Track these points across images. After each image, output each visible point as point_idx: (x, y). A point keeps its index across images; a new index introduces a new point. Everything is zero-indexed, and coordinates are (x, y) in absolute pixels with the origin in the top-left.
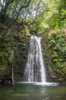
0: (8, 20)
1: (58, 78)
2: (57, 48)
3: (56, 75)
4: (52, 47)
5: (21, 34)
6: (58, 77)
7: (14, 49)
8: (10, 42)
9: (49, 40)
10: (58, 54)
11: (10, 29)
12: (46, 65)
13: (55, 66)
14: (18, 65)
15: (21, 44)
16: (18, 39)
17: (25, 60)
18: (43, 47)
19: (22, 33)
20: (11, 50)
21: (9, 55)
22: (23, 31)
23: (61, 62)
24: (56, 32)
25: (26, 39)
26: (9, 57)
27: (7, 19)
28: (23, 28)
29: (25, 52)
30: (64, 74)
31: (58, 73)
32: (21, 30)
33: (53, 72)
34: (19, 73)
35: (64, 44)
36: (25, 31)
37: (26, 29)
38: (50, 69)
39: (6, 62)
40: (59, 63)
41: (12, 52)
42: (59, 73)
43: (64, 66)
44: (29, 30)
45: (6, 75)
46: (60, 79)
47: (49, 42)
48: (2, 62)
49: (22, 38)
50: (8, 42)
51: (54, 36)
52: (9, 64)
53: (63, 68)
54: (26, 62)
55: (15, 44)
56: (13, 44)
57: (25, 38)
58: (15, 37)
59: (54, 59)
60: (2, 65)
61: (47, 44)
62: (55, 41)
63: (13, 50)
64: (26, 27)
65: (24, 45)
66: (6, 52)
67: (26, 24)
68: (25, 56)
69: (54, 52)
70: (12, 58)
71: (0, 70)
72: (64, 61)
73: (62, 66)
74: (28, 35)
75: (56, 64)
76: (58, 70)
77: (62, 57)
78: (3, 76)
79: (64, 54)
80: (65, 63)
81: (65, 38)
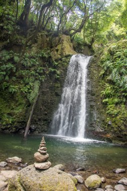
0: (33, 29)
1: (106, 134)
2: (112, 76)
3: (103, 127)
4: (107, 75)
5: (56, 52)
6: (105, 131)
7: (40, 80)
8: (33, 68)
9: (102, 62)
10: (114, 88)
11: (36, 45)
12: (90, 108)
13: (105, 110)
14: (45, 106)
15: (53, 70)
16: (50, 62)
17: (56, 99)
18: (90, 75)
19: (57, 50)
20: (33, 82)
21: (29, 89)
22: (59, 47)
23: (117, 104)
25: (64, 62)
26: (30, 93)
27: (31, 28)
28: (59, 41)
29: (59, 85)
30: (117, 126)
31: (107, 123)
32: (56, 46)
33: (99, 122)
34: (46, 120)
36: (62, 46)
37: (65, 42)
38: (95, 115)
39: (24, 101)
40: (112, 105)
41: (37, 85)
42: (109, 125)
43: (119, 112)
44: (72, 44)
45: (23, 122)
46: (109, 135)
47: (102, 66)
48: (17, 101)
49: (56, 60)
50: (30, 67)
51: (112, 53)
52: (29, 105)
53: (117, 115)
54: (59, 102)
55: (42, 71)
56: (38, 71)
57: (61, 59)
58: (43, 58)
60: (17, 106)
61: (98, 70)
62: (113, 63)
63: (38, 81)
64: (65, 38)
65: (58, 72)
66: (25, 86)
67: (66, 33)
68: (58, 92)
69: (107, 85)
70: (34, 95)
71: (14, 114)
72: (121, 102)
73: (115, 111)
74: (67, 53)
75: (107, 108)
76: (108, 119)
77: (119, 95)
78: (18, 122)
79: (122, 90)
80: (123, 106)
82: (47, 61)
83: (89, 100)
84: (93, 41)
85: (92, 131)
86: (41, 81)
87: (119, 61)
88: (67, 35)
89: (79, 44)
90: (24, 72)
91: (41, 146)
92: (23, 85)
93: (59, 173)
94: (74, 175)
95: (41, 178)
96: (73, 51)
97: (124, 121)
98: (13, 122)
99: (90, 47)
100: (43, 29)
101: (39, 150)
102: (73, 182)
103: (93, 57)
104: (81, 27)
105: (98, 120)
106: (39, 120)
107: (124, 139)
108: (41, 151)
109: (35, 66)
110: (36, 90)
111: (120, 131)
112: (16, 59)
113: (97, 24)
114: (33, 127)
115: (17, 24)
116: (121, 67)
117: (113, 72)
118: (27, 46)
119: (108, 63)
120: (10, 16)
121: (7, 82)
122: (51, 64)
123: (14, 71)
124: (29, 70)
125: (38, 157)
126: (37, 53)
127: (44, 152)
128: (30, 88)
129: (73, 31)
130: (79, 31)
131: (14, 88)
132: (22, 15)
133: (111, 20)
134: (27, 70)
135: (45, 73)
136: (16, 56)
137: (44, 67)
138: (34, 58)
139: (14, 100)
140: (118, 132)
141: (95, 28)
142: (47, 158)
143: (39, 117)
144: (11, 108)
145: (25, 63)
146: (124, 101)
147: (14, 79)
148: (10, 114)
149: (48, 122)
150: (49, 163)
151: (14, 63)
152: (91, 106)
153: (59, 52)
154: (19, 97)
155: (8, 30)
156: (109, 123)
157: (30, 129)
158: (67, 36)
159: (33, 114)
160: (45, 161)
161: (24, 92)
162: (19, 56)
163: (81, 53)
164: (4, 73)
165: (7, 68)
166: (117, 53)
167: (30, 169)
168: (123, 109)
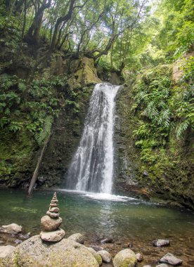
3: (137, 179)
4: (140, 110)
5: (75, 80)
7: (53, 116)
8: (44, 100)
9: (134, 93)
10: (150, 127)
11: (49, 69)
13: (139, 155)
14: (59, 150)
15: (70, 102)
16: (66, 92)
18: (118, 109)
19: (77, 77)
20: (44, 118)
21: (37, 127)
22: (79, 73)
23: (154, 147)
24: (151, 73)
25: (85, 92)
26: (39, 132)
27: (43, 46)
28: (79, 66)
29: (78, 122)
31: (141, 174)
32: (76, 71)
33: (132, 172)
34: (59, 169)
35: (165, 102)
36: (83, 71)
37: (87, 67)
38: (125, 162)
39: (30, 143)
40: (148, 149)
41: (49, 122)
42: (144, 176)
43: (158, 158)
45: (28, 171)
46: (145, 191)
47: (134, 99)
48: (21, 143)
49: (75, 90)
50: (40, 98)
51: (147, 82)
52: (37, 148)
53: (154, 163)
54: (77, 145)
55: (56, 104)
56: (51, 103)
57: (81, 89)
58: (57, 87)
60: (20, 150)
61: (129, 103)
62: (148, 95)
63: (51, 117)
64: (87, 61)
65: (78, 105)
66: (33, 123)
67: (89, 55)
68: (77, 131)
69: (141, 122)
70: (44, 135)
71: (15, 160)
72: (160, 145)
73: (153, 157)
74: (90, 81)
75: (142, 153)
76: (143, 167)
77: (157, 135)
78: (20, 172)
79: (161, 129)
80: (162, 150)
81: (173, 86)
82: (63, 91)
83: (117, 142)
84: (122, 66)
85: (121, 184)
86: (55, 116)
87: (156, 92)
88: (90, 57)
89: (105, 70)
90: (32, 105)
91: (52, 207)
92: (30, 122)
93: (76, 247)
94: (97, 250)
95: (50, 256)
96: (96, 78)
97: (165, 170)
98: (13, 173)
99: (119, 74)
100: (59, 49)
101: (48, 212)
102: (95, 261)
103: (122, 86)
104: (108, 48)
105: (130, 169)
106: (51, 168)
107: (165, 195)
108: (52, 214)
109: (47, 96)
110: (48, 129)
111: (160, 185)
112: (21, 86)
113: (128, 44)
114: (42, 178)
115: (24, 40)
116: (159, 100)
117: (149, 106)
118: (37, 70)
119: (143, 95)
120: (14, 30)
121: (8, 116)
122: (68, 95)
123: (18, 102)
124: (39, 102)
125: (46, 222)
126: (50, 79)
127: (55, 215)
128: (40, 125)
129: (97, 53)
130: (105, 53)
131: (17, 125)
132: (31, 29)
133: (146, 40)
134: (36, 101)
135: (60, 106)
136: (21, 82)
137: (59, 98)
138: (46, 87)
139: (16, 142)
140: (157, 186)
141: (126, 50)
142: (60, 224)
143: (51, 165)
144: (12, 152)
145: (33, 92)
146: (164, 143)
147: (18, 112)
148: (9, 161)
149: (62, 171)
150: (62, 231)
151: (18, 91)
152: (120, 149)
153: (79, 80)
154: (23, 138)
155: (11, 47)
156: (145, 173)
157: (37, 181)
158: (90, 59)
159: (43, 160)
160: (56, 228)
161: (31, 131)
162: (25, 83)
163: (108, 81)
164: (4, 105)
165: (8, 98)
166: (154, 81)
167: (33, 243)
168: (163, 154)
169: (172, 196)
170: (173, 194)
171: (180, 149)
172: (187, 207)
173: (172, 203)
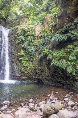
1: (22, 77)
2: (25, 46)
3: (20, 73)
6: (21, 75)
10: (25, 52)
12: (12, 62)
23: (27, 61)
24: (27, 28)
30: (28, 73)
31: (22, 71)
33: (18, 71)
35: (32, 43)
38: (15, 66)
40: (24, 62)
42: (24, 72)
43: (29, 65)
46: (24, 78)
47: (18, 38)
53: (27, 67)
59: (20, 57)
61: (15, 40)
62: (25, 38)
69: (22, 50)
72: (29, 60)
75: (22, 63)
76: (23, 69)
77: (28, 56)
79: (30, 54)
80: (30, 62)
81: (35, 36)
84: (7, 17)
97: (31, 70)
99: (5, 20)
103: (11, 30)
105: (17, 69)
107: (31, 79)
111: (30, 75)
117: (25, 43)
130: (2, 9)
140: (28, 75)
168: (31, 64)
169: (34, 79)
170: (34, 78)
171: (38, 62)
172: (39, 82)
173: (34, 81)
